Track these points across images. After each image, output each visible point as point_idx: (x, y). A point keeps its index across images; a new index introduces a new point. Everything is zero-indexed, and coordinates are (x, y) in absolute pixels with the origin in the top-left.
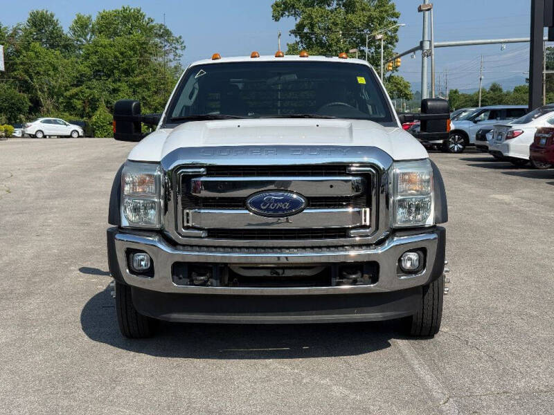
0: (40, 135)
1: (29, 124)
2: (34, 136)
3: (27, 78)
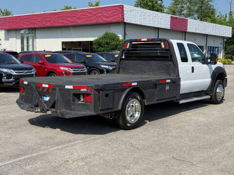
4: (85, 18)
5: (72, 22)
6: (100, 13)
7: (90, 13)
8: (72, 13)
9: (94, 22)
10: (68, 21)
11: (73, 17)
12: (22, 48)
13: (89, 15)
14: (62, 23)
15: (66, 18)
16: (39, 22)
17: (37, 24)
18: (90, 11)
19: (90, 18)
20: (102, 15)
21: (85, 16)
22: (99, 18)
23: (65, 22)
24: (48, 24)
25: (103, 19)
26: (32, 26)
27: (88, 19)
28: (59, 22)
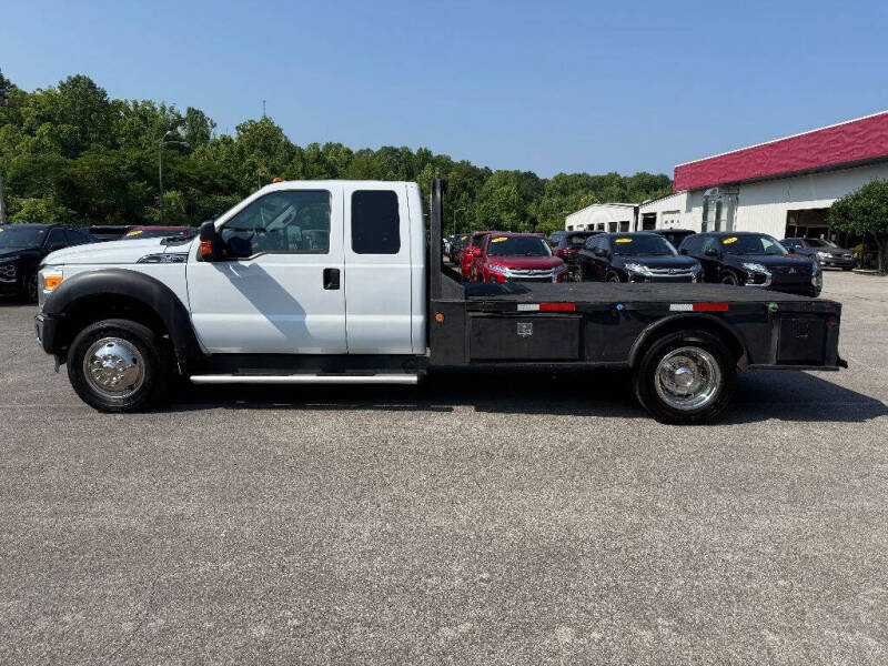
4: (837, 149)
5: (807, 161)
6: (876, 130)
7: (849, 135)
8: (811, 139)
9: (858, 155)
10: (802, 160)
11: (811, 148)
12: (704, 227)
13: (847, 140)
14: (786, 166)
15: (794, 155)
16: (741, 168)
17: (736, 173)
18: (851, 129)
19: (850, 148)
20: (882, 136)
21: (838, 142)
22: (873, 145)
23: (792, 162)
24: (757, 172)
25: (881, 147)
26: (728, 180)
27: (845, 151)
28: (781, 166)
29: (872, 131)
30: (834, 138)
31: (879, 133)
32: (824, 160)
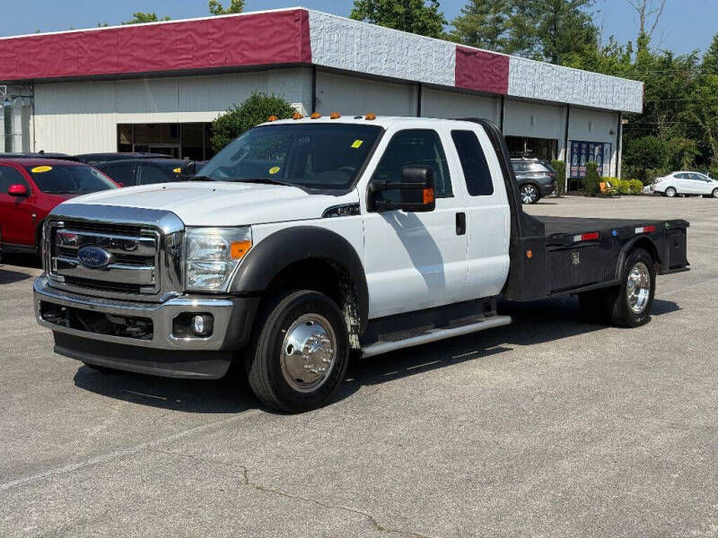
0: (671, 193)
1: (659, 179)
2: (664, 194)
3: (698, 120)
4: (188, 51)
6: (235, 34)
7: (202, 35)
9: (215, 62)
10: (136, 59)
11: (152, 45)
13: (201, 41)
14: (117, 65)
15: (126, 51)
16: (44, 60)
17: (36, 69)
18: (203, 29)
19: (206, 52)
20: (242, 42)
21: (187, 43)
22: (233, 52)
23: (125, 61)
24: (72, 69)
25: (243, 55)
26: (21, 75)
27: (198, 54)
28: (108, 63)
29: (231, 34)
30: (183, 36)
31: (238, 39)
32: (172, 62)
